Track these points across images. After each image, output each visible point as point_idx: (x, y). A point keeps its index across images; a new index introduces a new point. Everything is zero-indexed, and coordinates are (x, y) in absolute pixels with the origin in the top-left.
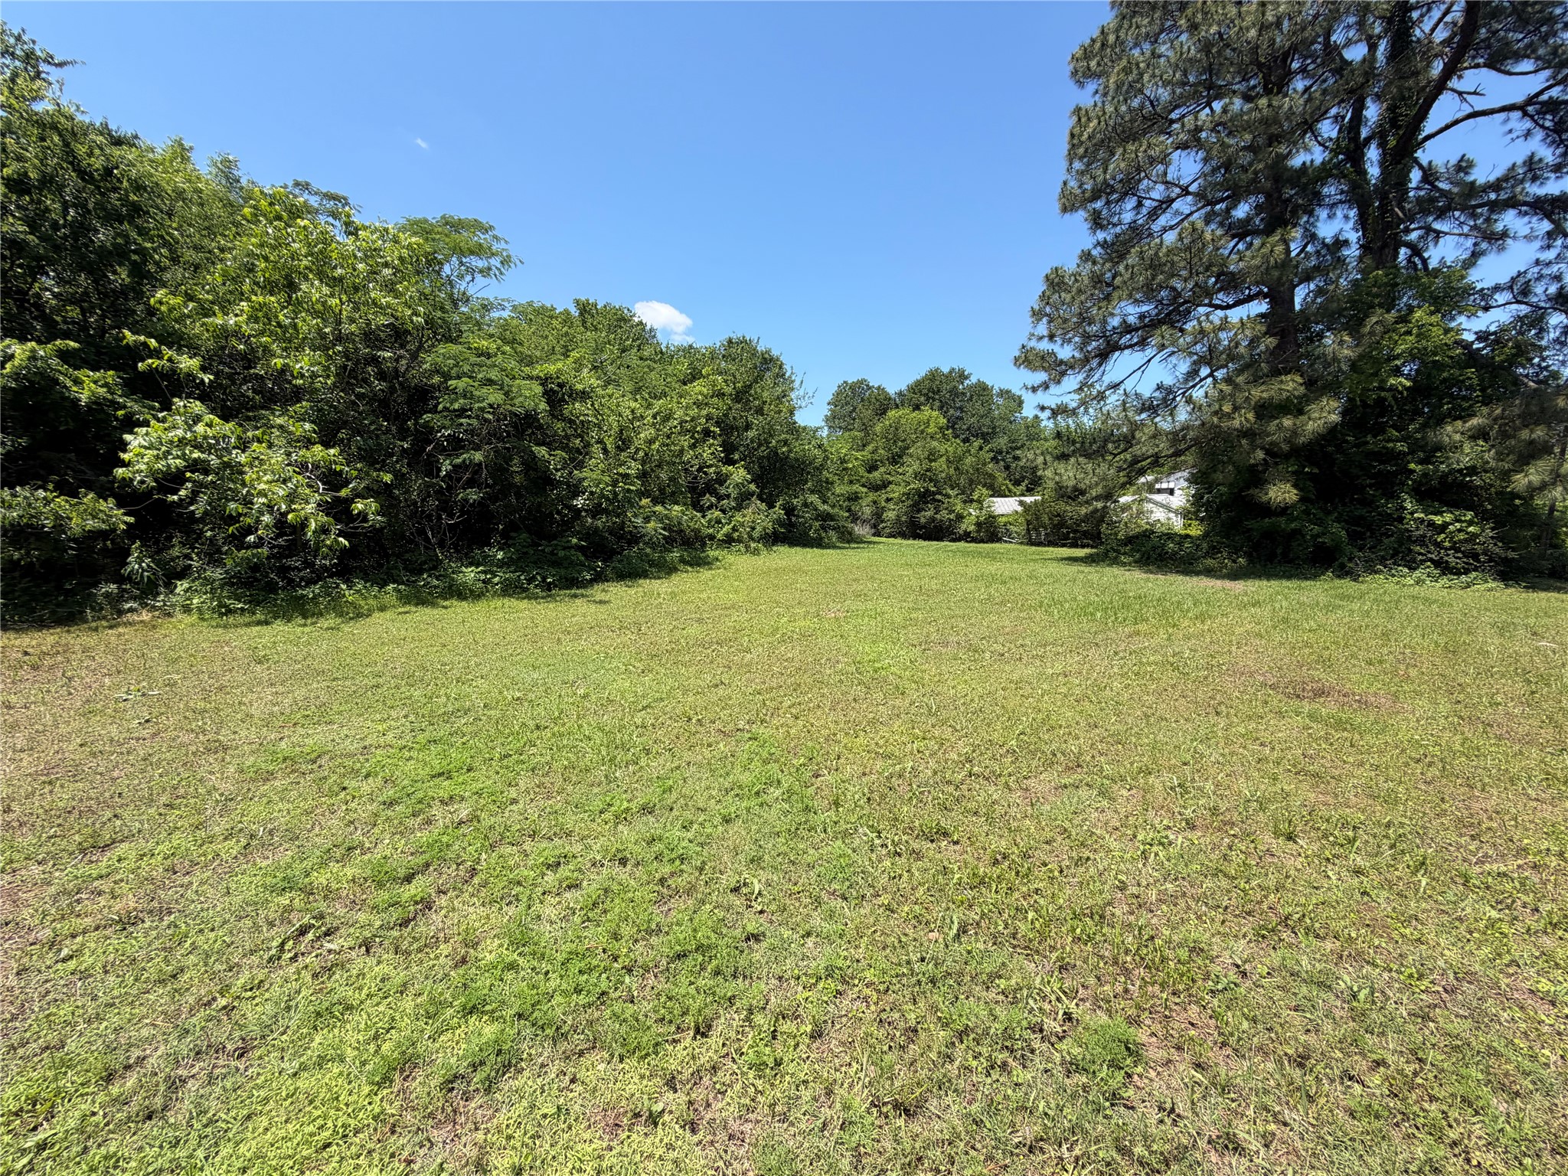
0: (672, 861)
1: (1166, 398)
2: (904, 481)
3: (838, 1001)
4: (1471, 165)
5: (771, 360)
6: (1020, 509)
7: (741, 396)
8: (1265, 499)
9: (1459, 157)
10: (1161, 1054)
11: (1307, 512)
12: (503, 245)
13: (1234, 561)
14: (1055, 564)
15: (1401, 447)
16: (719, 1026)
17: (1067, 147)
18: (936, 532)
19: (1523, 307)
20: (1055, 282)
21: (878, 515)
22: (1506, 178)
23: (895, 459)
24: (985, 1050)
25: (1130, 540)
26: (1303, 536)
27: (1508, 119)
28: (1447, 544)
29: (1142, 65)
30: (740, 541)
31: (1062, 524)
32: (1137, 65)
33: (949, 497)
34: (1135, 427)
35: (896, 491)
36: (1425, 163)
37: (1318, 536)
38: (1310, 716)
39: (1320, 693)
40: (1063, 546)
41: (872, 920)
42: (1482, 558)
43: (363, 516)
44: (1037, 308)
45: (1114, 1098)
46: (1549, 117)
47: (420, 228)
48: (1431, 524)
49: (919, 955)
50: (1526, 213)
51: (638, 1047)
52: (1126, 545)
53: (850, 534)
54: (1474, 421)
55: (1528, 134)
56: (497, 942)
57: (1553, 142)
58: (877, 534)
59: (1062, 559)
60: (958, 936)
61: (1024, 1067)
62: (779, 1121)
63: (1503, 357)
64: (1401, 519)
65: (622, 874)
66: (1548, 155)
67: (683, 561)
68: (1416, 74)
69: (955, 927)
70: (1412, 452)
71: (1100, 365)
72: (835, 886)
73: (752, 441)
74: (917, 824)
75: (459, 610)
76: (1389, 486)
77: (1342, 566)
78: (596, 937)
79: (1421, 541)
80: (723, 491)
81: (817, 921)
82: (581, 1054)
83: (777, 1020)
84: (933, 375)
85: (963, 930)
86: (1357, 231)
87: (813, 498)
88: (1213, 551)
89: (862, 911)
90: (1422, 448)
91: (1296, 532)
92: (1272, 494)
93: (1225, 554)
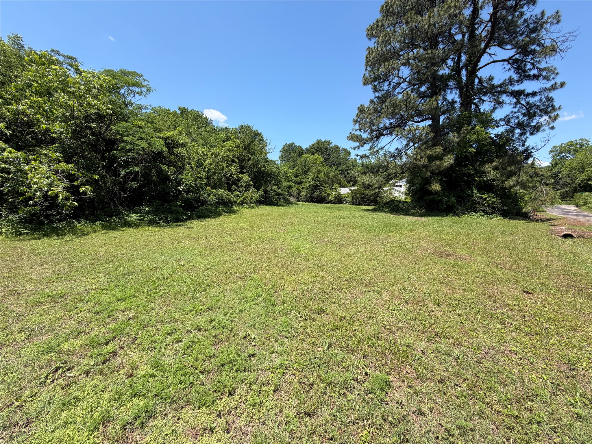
0: (219, 328)
1: (399, 153)
2: (308, 182)
3: (284, 376)
4: (493, 78)
5: (258, 134)
6: (350, 192)
7: (246, 147)
8: (431, 189)
9: (489, 75)
10: (397, 384)
11: (444, 194)
12: (147, 83)
13: (421, 211)
14: (362, 212)
15: (473, 172)
16: (238, 391)
17: (365, 61)
18: (320, 200)
19: (508, 126)
20: (361, 110)
21: (299, 194)
22: (503, 84)
23: (305, 173)
24: (337, 389)
25: (387, 203)
26: (443, 202)
27: (503, 64)
28: (486, 205)
29: (390, 34)
30: (246, 203)
31: (364, 197)
32: (389, 34)
33: (325, 187)
34: (389, 163)
35: (305, 185)
36: (479, 77)
37: (447, 202)
38: (445, 263)
39: (448, 255)
40: (365, 205)
41: (297, 345)
42: (496, 209)
43: (85, 193)
44: (355, 119)
45: (382, 401)
46: (515, 64)
47: (110, 73)
48: (482, 198)
49: (314, 357)
50: (509, 96)
51: (206, 403)
52: (386, 205)
53: (289, 201)
54: (494, 164)
55: (509, 69)
56: (146, 366)
57: (517, 73)
58: (299, 201)
59: (364, 210)
60: (328, 348)
61: (351, 394)
62: (262, 425)
63: (502, 143)
64: (472, 196)
65: (199, 335)
66: (515, 77)
67: (224, 211)
68: (477, 46)
69: (327, 345)
70: (476, 174)
71: (377, 140)
72: (283, 333)
73: (251, 165)
74: (313, 308)
75: (129, 232)
76: (469, 185)
77: (455, 212)
78: (188, 361)
79: (478, 203)
80: (239, 184)
81: (276, 347)
82: (182, 408)
83: (261, 386)
84: (319, 142)
85: (330, 346)
86: (459, 98)
87: (275, 187)
88: (414, 207)
89: (293, 342)
90: (479, 172)
91: (441, 200)
92: (433, 187)
93: (418, 208)
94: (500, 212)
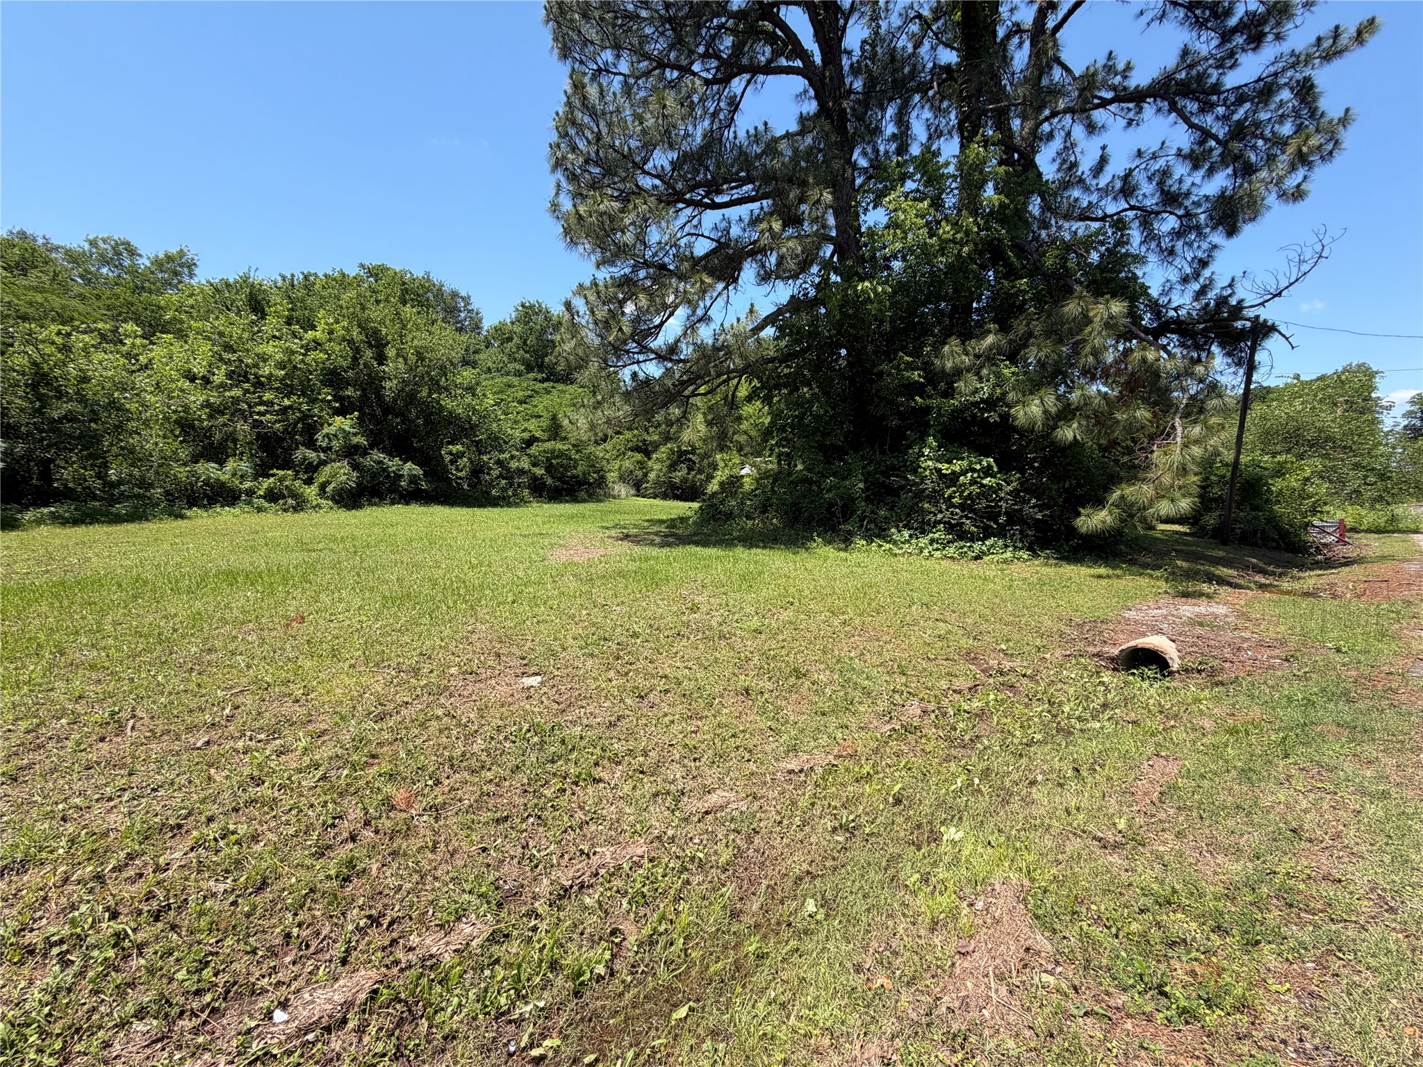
18: (692, 493)
21: (643, 476)
28: (957, 501)
35: (660, 451)
42: (1002, 520)
54: (990, 340)
58: (638, 494)
79: (935, 497)
94: (1021, 532)
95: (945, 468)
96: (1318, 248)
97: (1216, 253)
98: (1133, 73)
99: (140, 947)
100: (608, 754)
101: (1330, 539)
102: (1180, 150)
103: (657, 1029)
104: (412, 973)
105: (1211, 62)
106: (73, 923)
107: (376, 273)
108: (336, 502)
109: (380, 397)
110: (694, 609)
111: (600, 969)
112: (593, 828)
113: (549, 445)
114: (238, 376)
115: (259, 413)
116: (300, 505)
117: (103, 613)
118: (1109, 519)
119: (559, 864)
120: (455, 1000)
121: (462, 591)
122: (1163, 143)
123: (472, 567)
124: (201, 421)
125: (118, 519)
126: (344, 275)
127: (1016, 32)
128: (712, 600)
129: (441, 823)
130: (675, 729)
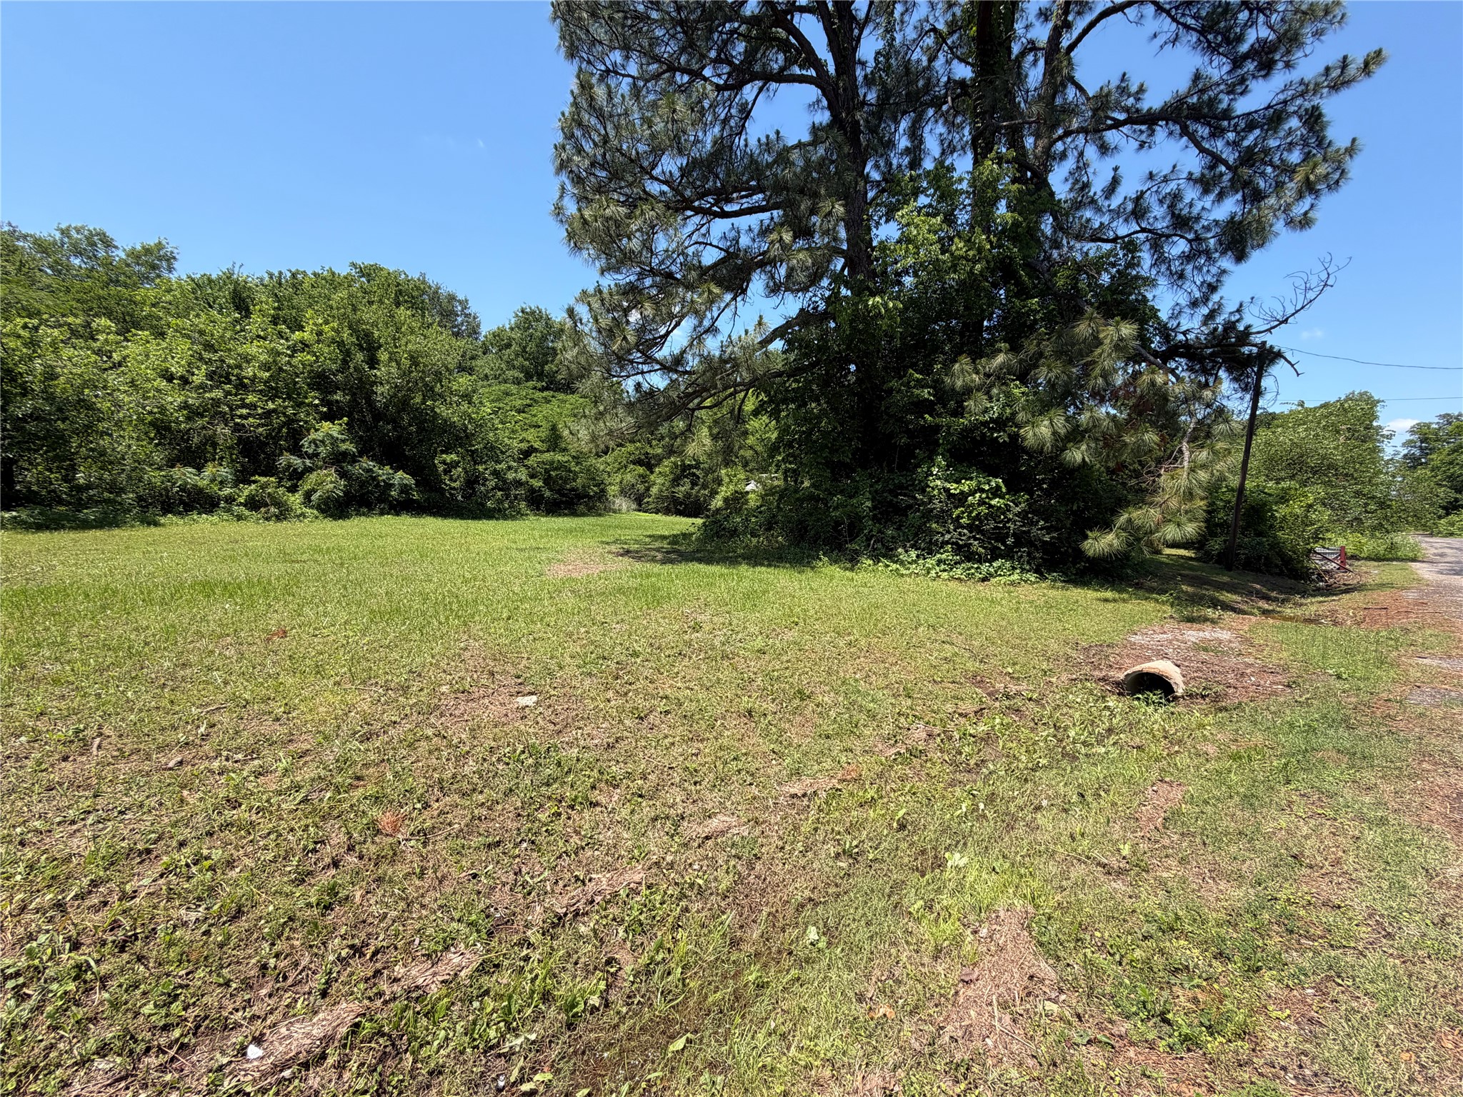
18: (696, 508)
21: (647, 490)
28: (965, 521)
35: (663, 466)
42: (1010, 541)
48: (949, 494)
64: (925, 488)
79: (942, 517)
80: (305, 449)
94: (1029, 554)
95: (954, 488)
96: (1324, 276)
97: (1224, 278)
98: (1146, 96)
99: (104, 980)
100: (605, 777)
101: (1332, 566)
102: (1190, 174)
103: (653, 1062)
104: (397, 1005)
105: (1222, 87)
106: (31, 955)
107: (368, 272)
108: (322, 511)
109: (370, 403)
110: (697, 628)
111: (595, 1000)
112: (590, 853)
113: (547, 456)
114: (219, 376)
115: (241, 417)
116: (283, 514)
117: (68, 625)
118: (1116, 542)
119: (553, 891)
120: (442, 1033)
121: (455, 607)
122: (1174, 167)
123: (466, 581)
124: (177, 422)
125: (85, 525)
126: (333, 274)
127: (1031, 50)
128: (715, 619)
129: (430, 848)
130: (676, 751)
